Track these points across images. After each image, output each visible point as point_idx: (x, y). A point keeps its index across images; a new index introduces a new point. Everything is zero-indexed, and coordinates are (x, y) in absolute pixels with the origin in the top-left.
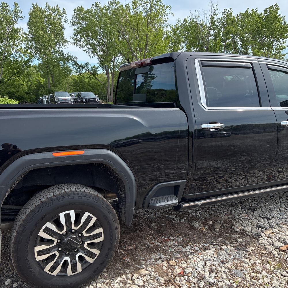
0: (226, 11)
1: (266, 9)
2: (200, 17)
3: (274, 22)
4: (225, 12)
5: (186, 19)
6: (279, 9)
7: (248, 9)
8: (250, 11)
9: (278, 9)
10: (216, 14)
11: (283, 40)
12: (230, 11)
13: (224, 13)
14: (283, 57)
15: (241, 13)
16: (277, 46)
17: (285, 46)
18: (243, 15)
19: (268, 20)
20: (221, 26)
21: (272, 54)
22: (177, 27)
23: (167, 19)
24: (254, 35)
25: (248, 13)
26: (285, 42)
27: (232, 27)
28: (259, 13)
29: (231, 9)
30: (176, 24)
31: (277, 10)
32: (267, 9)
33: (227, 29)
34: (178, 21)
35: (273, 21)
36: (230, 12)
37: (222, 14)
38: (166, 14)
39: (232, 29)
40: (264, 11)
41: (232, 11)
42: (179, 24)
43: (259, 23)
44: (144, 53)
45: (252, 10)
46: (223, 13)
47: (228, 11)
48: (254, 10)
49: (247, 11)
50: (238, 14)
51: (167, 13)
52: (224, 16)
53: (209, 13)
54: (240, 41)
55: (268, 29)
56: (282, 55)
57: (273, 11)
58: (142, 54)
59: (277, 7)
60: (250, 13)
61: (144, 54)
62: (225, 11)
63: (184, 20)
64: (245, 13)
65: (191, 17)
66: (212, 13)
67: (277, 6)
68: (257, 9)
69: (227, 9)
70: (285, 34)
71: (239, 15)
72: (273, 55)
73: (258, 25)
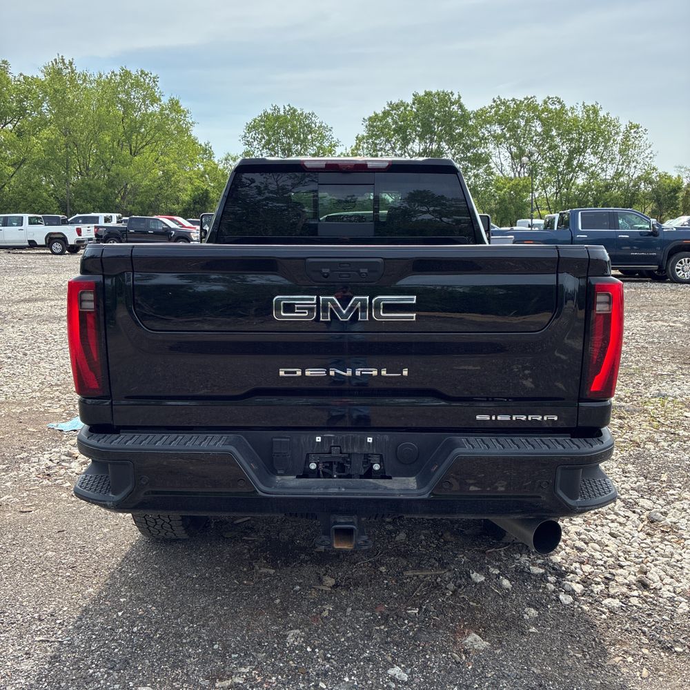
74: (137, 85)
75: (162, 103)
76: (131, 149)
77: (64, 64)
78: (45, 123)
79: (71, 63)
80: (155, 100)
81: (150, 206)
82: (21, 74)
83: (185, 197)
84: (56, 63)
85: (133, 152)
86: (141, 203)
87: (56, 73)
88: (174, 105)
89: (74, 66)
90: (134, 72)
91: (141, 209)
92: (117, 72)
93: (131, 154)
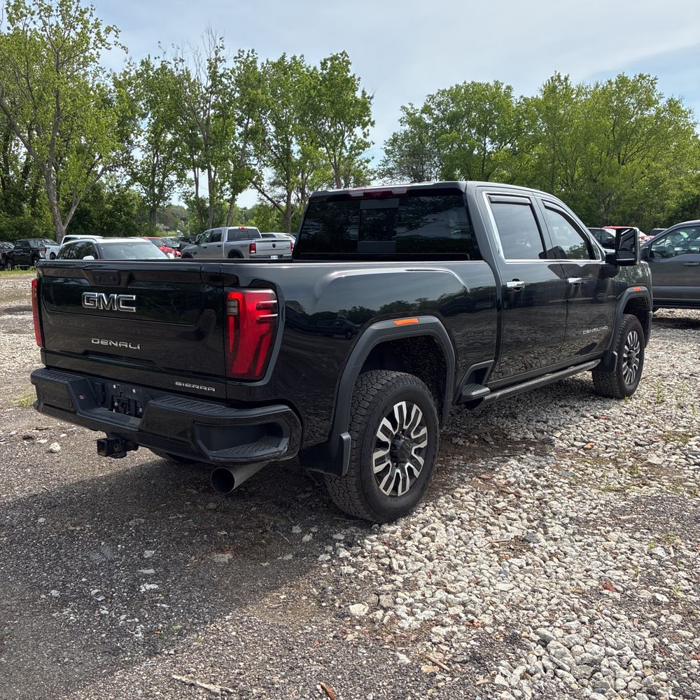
0: (241, 54)
1: (325, 60)
2: (183, 61)
3: (342, 90)
4: (239, 57)
5: (147, 61)
6: (350, 64)
7: (285, 54)
8: (288, 59)
9: (348, 63)
10: (222, 59)
11: (363, 128)
12: (252, 55)
13: (238, 59)
14: (366, 164)
15: (270, 60)
16: (354, 142)
17: (368, 143)
18: (274, 65)
19: (332, 85)
20: (232, 87)
21: (344, 157)
22: (127, 77)
23: (95, 55)
24: (305, 114)
25: (286, 63)
26: (368, 135)
27: (260, 91)
28: (310, 67)
29: (253, 51)
30: (125, 72)
31: (347, 65)
32: (328, 60)
33: (250, 95)
34: (129, 63)
35: (342, 88)
36: (251, 59)
37: (233, 60)
38: (107, 46)
39: (261, 96)
40: (321, 63)
41: (256, 56)
42: (131, 70)
43: (315, 88)
44: (53, 139)
45: (294, 58)
46: (236, 58)
47: (248, 54)
48: (297, 59)
49: (283, 58)
50: (263, 63)
51: (109, 45)
52: (238, 64)
53: (206, 54)
54: (273, 124)
55: (333, 103)
56: (363, 161)
57: (338, 65)
58: (46, 139)
59: (346, 58)
60: (290, 63)
61: (50, 139)
62: (239, 54)
63: (143, 63)
64: (279, 62)
65: (162, 59)
66: (214, 56)
67: (346, 55)
68: (302, 56)
69: (243, 51)
70: (365, 117)
71: (265, 65)
72: (346, 159)
73: (313, 93)
74: (634, 90)
75: (660, 105)
76: (619, 158)
77: (560, 81)
78: (536, 140)
79: (566, 79)
80: (650, 103)
81: (632, 216)
82: (522, 97)
83: (671, 204)
84: (552, 80)
85: (621, 160)
86: (623, 213)
87: (550, 90)
88: (673, 106)
89: (569, 82)
90: (631, 78)
91: (621, 219)
92: (613, 80)
93: (619, 162)
